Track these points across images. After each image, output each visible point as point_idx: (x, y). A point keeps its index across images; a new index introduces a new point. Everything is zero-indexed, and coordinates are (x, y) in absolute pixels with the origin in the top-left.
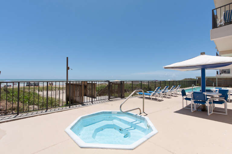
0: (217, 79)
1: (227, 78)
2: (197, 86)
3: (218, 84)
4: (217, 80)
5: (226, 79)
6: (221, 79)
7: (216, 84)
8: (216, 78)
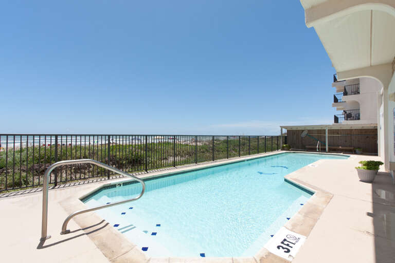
0: (327, 131)
1: (351, 130)
2: (283, 149)
3: (329, 146)
4: (327, 135)
5: (350, 132)
6: (337, 132)
7: (325, 145)
8: (325, 130)
